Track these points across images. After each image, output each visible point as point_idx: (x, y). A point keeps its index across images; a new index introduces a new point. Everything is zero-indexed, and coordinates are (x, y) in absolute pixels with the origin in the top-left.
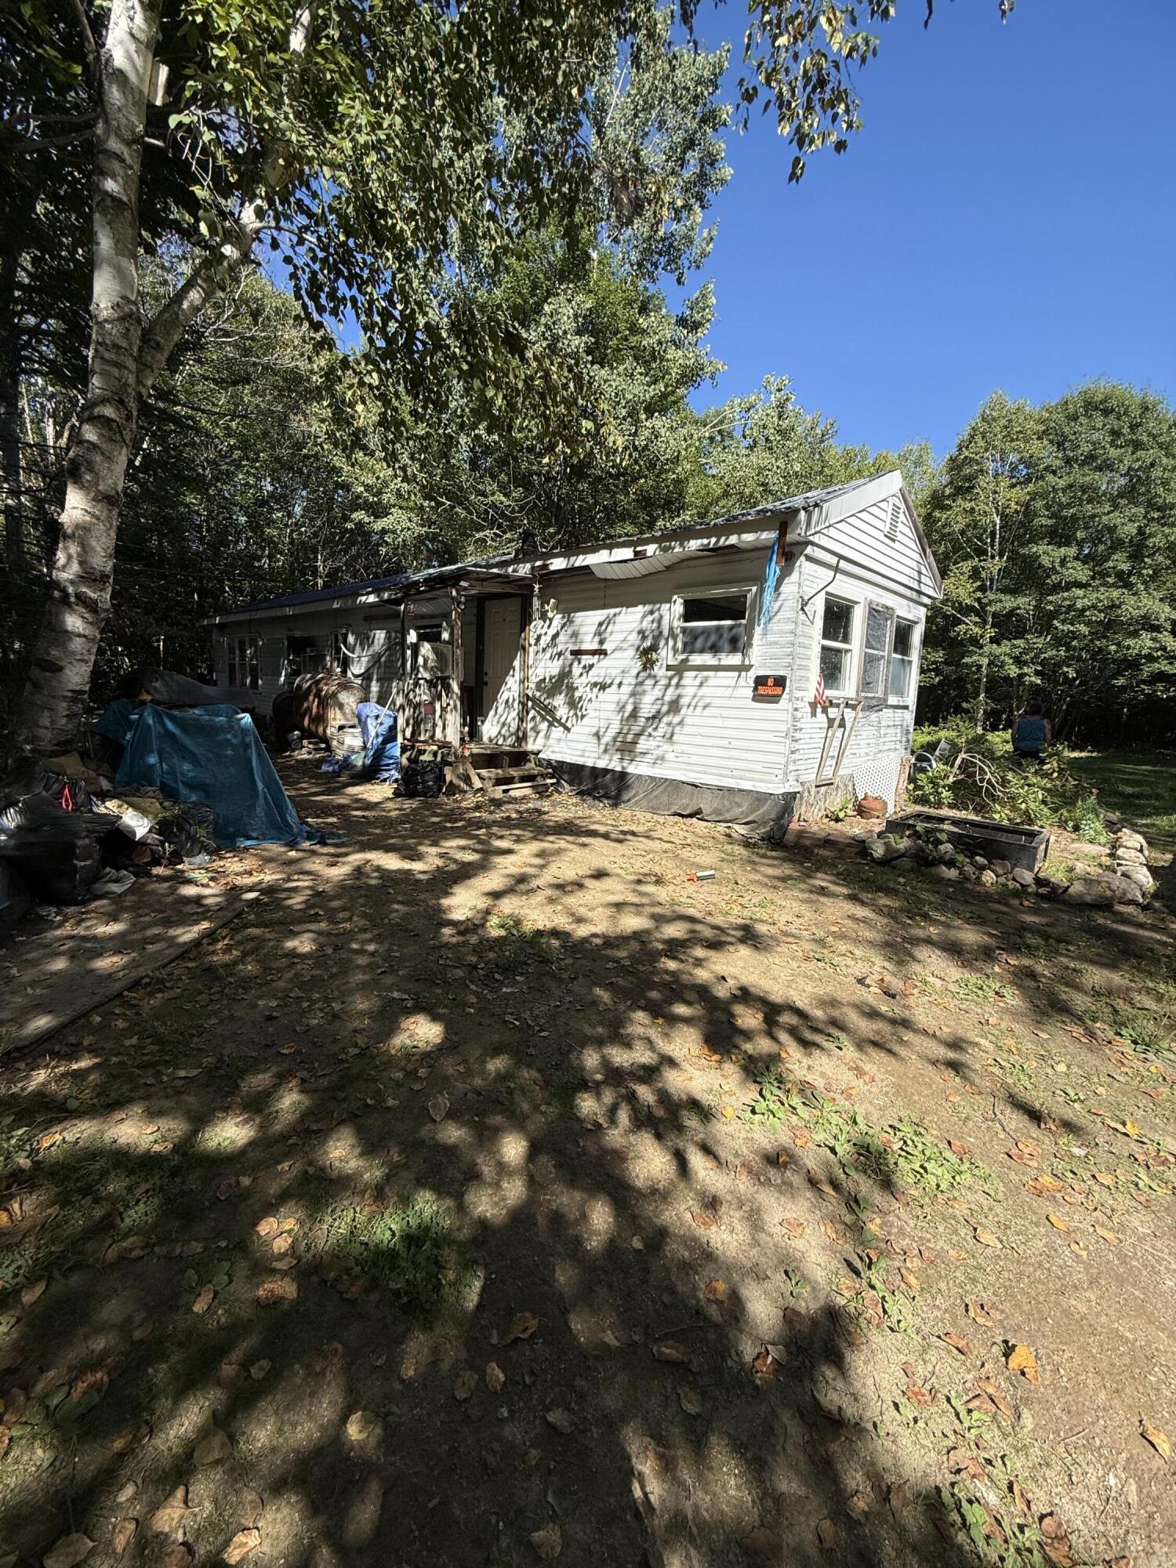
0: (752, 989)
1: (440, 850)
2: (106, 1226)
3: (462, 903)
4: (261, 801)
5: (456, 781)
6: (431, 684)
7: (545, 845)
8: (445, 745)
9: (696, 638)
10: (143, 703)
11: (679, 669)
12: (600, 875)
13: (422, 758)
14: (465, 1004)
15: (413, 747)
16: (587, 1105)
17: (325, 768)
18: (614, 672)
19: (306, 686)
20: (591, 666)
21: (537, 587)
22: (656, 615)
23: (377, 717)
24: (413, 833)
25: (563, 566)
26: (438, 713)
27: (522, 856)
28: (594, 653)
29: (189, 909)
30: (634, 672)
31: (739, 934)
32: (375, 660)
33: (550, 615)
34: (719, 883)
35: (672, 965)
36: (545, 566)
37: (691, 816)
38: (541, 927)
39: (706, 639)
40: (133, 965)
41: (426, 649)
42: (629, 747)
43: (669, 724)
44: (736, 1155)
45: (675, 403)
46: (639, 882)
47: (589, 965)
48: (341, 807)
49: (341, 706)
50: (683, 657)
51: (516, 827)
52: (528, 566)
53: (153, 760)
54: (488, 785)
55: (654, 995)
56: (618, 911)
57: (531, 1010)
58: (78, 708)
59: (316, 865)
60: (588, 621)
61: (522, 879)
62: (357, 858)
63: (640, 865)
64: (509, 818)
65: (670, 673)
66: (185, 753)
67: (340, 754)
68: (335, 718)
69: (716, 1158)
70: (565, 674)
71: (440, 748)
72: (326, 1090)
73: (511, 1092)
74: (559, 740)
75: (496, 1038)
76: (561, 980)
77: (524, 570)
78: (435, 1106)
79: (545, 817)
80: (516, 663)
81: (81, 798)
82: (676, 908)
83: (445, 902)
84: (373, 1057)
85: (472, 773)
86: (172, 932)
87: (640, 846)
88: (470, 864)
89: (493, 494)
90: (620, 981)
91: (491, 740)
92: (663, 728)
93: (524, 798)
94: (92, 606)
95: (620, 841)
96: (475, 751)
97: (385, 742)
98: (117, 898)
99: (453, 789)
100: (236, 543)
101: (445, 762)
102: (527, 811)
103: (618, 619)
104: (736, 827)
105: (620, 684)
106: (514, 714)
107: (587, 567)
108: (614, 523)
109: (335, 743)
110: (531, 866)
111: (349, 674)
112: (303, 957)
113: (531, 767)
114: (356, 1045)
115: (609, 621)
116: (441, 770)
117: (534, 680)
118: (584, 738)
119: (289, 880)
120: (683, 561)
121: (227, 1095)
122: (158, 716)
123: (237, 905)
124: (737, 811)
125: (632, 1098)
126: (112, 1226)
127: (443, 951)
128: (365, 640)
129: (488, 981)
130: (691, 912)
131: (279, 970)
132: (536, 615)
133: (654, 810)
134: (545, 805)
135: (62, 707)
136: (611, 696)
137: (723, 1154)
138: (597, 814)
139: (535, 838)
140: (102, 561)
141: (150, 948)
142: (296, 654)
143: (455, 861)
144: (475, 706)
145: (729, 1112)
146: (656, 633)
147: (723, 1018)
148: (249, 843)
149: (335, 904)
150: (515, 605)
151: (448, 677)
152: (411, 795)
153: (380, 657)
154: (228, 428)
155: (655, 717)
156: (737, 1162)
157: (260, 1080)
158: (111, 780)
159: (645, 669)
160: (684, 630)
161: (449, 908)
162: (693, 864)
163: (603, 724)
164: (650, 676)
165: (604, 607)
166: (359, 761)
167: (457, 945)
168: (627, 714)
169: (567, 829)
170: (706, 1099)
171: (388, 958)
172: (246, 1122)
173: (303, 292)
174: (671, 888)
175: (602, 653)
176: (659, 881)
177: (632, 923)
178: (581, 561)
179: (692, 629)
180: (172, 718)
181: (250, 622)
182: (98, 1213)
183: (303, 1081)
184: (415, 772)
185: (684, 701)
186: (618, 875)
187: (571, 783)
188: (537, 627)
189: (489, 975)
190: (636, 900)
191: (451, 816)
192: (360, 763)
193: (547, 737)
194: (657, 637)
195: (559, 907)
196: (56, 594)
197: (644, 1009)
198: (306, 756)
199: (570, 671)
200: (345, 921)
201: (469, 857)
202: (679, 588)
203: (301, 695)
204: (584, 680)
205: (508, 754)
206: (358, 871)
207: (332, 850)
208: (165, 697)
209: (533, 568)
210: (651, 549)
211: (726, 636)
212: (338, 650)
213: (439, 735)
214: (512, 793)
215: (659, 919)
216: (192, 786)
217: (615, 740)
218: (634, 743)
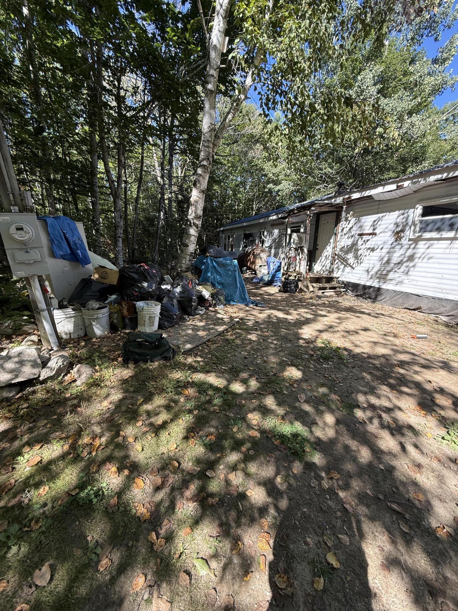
0: (446, 389)
1: (297, 312)
2: (209, 402)
3: (307, 332)
4: (238, 290)
5: (303, 288)
6: (296, 249)
7: (341, 315)
8: (299, 273)
9: (428, 225)
10: (207, 256)
11: (416, 241)
12: (366, 330)
13: (290, 278)
14: (309, 367)
15: (287, 274)
16: (359, 414)
17: (254, 280)
18: (379, 243)
19: (249, 251)
20: (368, 240)
21: (345, 207)
22: (406, 215)
23: (274, 262)
24: (287, 305)
25: (359, 197)
26: (298, 261)
27: (331, 318)
28: (370, 234)
29: (220, 321)
30: (390, 242)
31: (441, 365)
32: (274, 241)
33: (349, 219)
34: (430, 341)
35: (402, 371)
36: (350, 197)
37: (414, 310)
38: (339, 346)
39: (434, 226)
40: (207, 335)
41: (295, 236)
42: (383, 277)
43: (407, 267)
44: (432, 452)
45: (426, 106)
46: (385, 335)
47: (360, 363)
48: (260, 294)
49: (261, 258)
50: (420, 234)
51: (328, 307)
52: (342, 198)
53: (209, 274)
54: (316, 290)
55: (392, 381)
56: (375, 345)
57: (335, 375)
58: (191, 258)
59: (255, 313)
60: (368, 220)
61: (331, 327)
62: (269, 312)
63: (385, 328)
64: (324, 303)
65: (410, 242)
66: (218, 273)
67: (259, 275)
68: (259, 262)
69: (420, 450)
70: (354, 244)
71: (297, 274)
72: (264, 383)
73: (328, 400)
74: (349, 273)
75: (322, 381)
76: (348, 367)
77: (339, 200)
78: (300, 397)
79: (340, 304)
80: (332, 241)
81: (193, 285)
82: (404, 348)
83: (300, 331)
84: (278, 377)
85: (310, 285)
86: (216, 327)
87: (386, 320)
88: (309, 319)
89: (325, 169)
90: (376, 373)
91: (317, 272)
92: (403, 268)
93: (331, 296)
94: (197, 226)
95: (376, 317)
96: (312, 276)
97: (276, 272)
98: (202, 315)
99: (301, 291)
100: (228, 201)
101: (299, 280)
102: (332, 301)
103: (384, 218)
104: (441, 317)
105: (382, 249)
106: (329, 261)
107: (370, 196)
108: (384, 173)
109: (258, 272)
110: (335, 322)
111: (264, 247)
112: (254, 341)
113: (334, 284)
114: (272, 372)
115: (379, 219)
116: (297, 283)
117: (339, 247)
118: (361, 272)
119: (247, 316)
120: (424, 187)
121: (236, 377)
122: (211, 260)
123: (233, 322)
124: (442, 309)
125: (380, 417)
126: (210, 402)
127: (300, 348)
128: (271, 233)
129: (318, 361)
130: (413, 351)
131: (247, 344)
132: (343, 219)
133: (394, 306)
134: (340, 299)
135: (188, 258)
136: (377, 254)
137: (425, 451)
138: (364, 305)
139: (336, 312)
140: (200, 212)
141: (212, 331)
142: (246, 239)
143: (304, 317)
144: (312, 258)
145: (429, 435)
146: (404, 224)
147: (429, 398)
148: (234, 303)
149: (262, 326)
150: (334, 215)
151: (303, 247)
152: (285, 291)
153: (276, 239)
154: (228, 160)
155: (400, 263)
156: (433, 455)
157: (245, 375)
158: (198, 280)
159: (396, 241)
160: (421, 222)
161: (302, 333)
162: (414, 331)
163: (371, 266)
164: (399, 244)
165: (377, 213)
166: (266, 278)
167: (305, 347)
168: (384, 262)
169: (350, 309)
170: (416, 427)
171: (281, 346)
172: (242, 386)
173: (263, 104)
174: (402, 340)
175: (374, 234)
176: (395, 336)
177: (381, 351)
178: (367, 193)
179: (426, 221)
180: (215, 261)
181: (231, 229)
182: (208, 398)
183: (257, 379)
184: (287, 283)
185: (417, 255)
186: (375, 331)
187: (352, 291)
188: (343, 224)
189: (318, 359)
190: (384, 342)
191: (300, 300)
192: (266, 279)
193: (343, 271)
194: (405, 226)
195: (347, 340)
196: (189, 223)
197: (386, 385)
198: (248, 276)
199: (357, 243)
200: (266, 332)
201: (309, 316)
202: (419, 201)
203: (248, 254)
204: (364, 246)
205: (326, 278)
206: (269, 316)
207: (260, 308)
208: (213, 255)
209: (344, 199)
210: (406, 184)
211: (448, 223)
212: (261, 238)
213: (297, 269)
214: (325, 294)
215: (396, 351)
216: (219, 284)
217: (376, 273)
218: (387, 275)
